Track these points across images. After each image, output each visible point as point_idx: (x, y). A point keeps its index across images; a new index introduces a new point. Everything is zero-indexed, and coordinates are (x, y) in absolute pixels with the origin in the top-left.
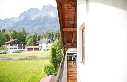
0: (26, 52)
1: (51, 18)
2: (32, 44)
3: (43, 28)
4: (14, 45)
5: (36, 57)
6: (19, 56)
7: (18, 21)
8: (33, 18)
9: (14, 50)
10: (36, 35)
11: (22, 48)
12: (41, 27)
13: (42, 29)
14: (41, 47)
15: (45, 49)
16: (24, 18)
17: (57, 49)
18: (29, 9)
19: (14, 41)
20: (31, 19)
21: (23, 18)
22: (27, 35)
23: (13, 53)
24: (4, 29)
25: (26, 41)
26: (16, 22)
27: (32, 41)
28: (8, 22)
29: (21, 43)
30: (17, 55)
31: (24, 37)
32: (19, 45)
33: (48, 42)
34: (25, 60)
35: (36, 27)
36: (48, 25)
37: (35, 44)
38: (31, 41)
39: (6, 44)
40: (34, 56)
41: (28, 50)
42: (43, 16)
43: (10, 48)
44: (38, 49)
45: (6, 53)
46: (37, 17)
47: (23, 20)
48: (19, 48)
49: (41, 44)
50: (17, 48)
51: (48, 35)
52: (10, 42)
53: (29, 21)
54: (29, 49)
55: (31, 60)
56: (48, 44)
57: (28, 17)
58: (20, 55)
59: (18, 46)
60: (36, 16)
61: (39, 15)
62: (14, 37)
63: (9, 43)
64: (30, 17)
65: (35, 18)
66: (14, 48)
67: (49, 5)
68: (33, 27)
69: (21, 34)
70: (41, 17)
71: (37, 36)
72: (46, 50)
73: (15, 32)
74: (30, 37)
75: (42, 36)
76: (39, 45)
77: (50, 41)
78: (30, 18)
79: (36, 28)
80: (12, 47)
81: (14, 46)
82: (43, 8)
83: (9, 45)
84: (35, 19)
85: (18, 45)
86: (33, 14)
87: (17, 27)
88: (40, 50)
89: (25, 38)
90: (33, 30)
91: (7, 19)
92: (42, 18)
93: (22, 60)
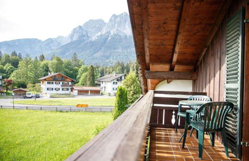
0: (74, 96)
1: (126, 36)
2: (88, 83)
3: (110, 55)
4: (54, 82)
5: (89, 108)
6: (60, 104)
7: (68, 42)
8: (94, 38)
9: (54, 92)
10: (98, 68)
11: (68, 89)
12: (107, 54)
13: (110, 57)
14: (104, 88)
15: (111, 93)
16: (79, 38)
17: (131, 92)
18: (88, 21)
19: (55, 76)
20: (90, 40)
21: (77, 37)
22: (80, 66)
23: (51, 97)
24: (43, 55)
25: (78, 76)
26: (65, 44)
27: (88, 77)
28: (51, 45)
29: (68, 80)
30: (55, 102)
31: (75, 70)
32: (63, 83)
33: (118, 80)
34: (67, 112)
35: (98, 53)
36: (120, 50)
37: (94, 82)
38: (86, 76)
39: (41, 80)
40: (87, 106)
41: (78, 94)
42: (112, 34)
43: (48, 89)
44: (97, 92)
45: (39, 97)
46: (101, 35)
47: (77, 40)
48: (63, 89)
49: (104, 83)
50: (59, 89)
51: (120, 67)
52: (48, 78)
53: (87, 43)
54: (81, 92)
55: (79, 113)
56: (117, 83)
57: (85, 35)
58: (62, 103)
59: (62, 86)
60: (99, 34)
61: (104, 32)
62: (57, 69)
63: (45, 80)
64: (89, 35)
65: (98, 37)
66: (54, 89)
67: (123, 14)
68: (94, 54)
69: (70, 65)
70: (108, 36)
71: (100, 69)
72: (114, 94)
73: (59, 60)
74: (85, 70)
75: (108, 69)
76: (100, 85)
77: (121, 77)
78: (88, 37)
79: (97, 55)
80: (50, 86)
81: (54, 86)
82: (113, 18)
83: (46, 82)
84: (97, 39)
85: (61, 83)
86: (93, 30)
87: (65, 53)
88: (102, 94)
89: (77, 71)
90: (94, 59)
91: (50, 39)
92: (109, 38)
93: (61, 111)
